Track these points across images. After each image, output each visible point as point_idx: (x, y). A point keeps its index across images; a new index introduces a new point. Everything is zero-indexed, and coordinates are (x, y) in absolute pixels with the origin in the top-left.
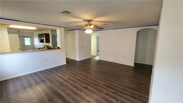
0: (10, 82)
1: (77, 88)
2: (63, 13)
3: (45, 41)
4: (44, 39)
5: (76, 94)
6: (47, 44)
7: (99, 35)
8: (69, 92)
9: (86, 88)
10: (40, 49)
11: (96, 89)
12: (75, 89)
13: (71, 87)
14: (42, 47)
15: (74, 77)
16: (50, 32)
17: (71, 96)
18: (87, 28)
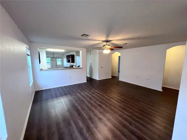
0: (44, 92)
1: (92, 105)
2: (82, 36)
3: (71, 61)
4: (71, 59)
5: (90, 109)
6: (72, 64)
7: (120, 55)
8: (85, 107)
9: (100, 106)
10: (67, 67)
11: (111, 109)
12: (90, 105)
13: (87, 103)
14: (69, 67)
15: (91, 95)
16: (74, 54)
17: (85, 110)
18: (104, 49)
